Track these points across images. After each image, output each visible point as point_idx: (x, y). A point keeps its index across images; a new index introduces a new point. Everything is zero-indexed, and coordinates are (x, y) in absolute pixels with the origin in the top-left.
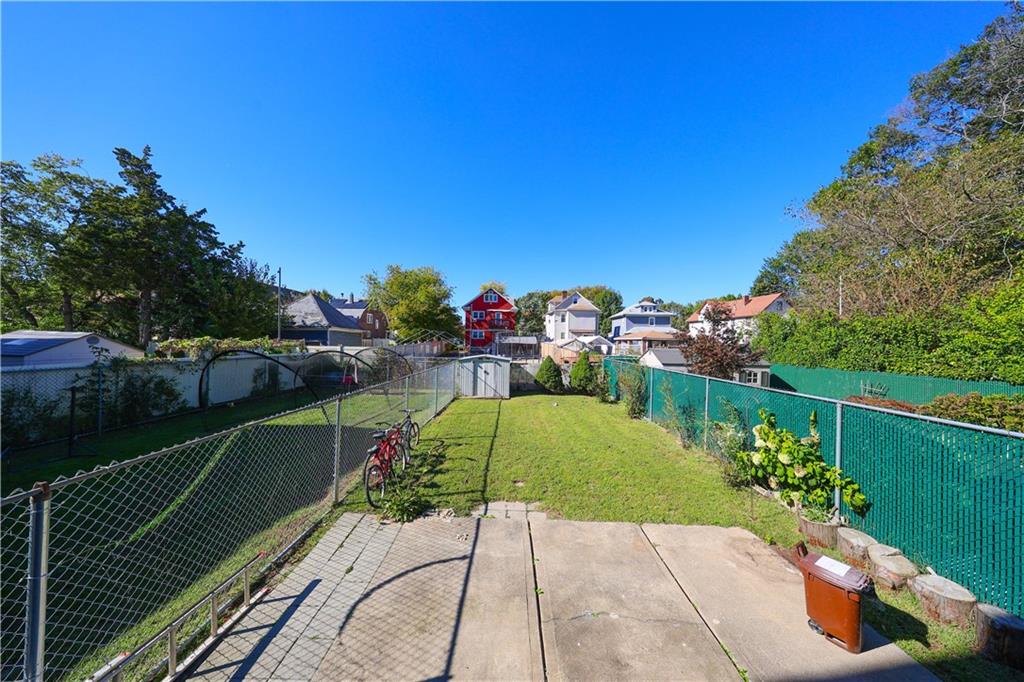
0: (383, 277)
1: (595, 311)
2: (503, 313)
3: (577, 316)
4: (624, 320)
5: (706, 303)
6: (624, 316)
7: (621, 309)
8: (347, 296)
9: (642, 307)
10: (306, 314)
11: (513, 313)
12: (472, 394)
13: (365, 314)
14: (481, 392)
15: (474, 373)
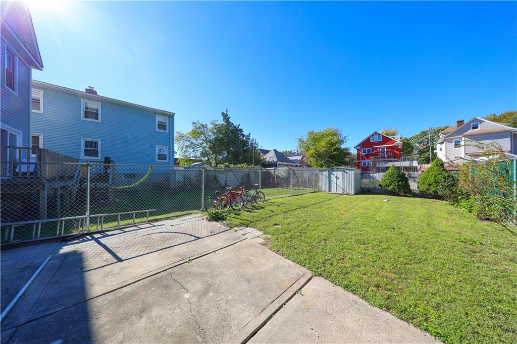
0: (305, 138)
1: (508, 131)
2: (387, 147)
3: (479, 140)
10: (271, 157)
11: (398, 146)
12: (328, 191)
13: (302, 158)
14: (334, 190)
15: (329, 178)
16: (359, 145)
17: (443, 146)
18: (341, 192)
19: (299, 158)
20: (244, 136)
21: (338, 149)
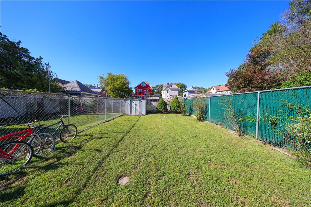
0: (105, 77)
1: (178, 89)
2: (148, 90)
3: (172, 91)
4: (187, 92)
5: (213, 87)
6: (187, 91)
7: (186, 89)
8: (96, 85)
9: (193, 88)
10: (73, 87)
11: (151, 90)
12: (130, 114)
13: (102, 91)
14: (134, 113)
15: (131, 105)
16: (137, 87)
17: (164, 92)
18: (138, 114)
19: (99, 91)
20: (31, 58)
21: (128, 88)
